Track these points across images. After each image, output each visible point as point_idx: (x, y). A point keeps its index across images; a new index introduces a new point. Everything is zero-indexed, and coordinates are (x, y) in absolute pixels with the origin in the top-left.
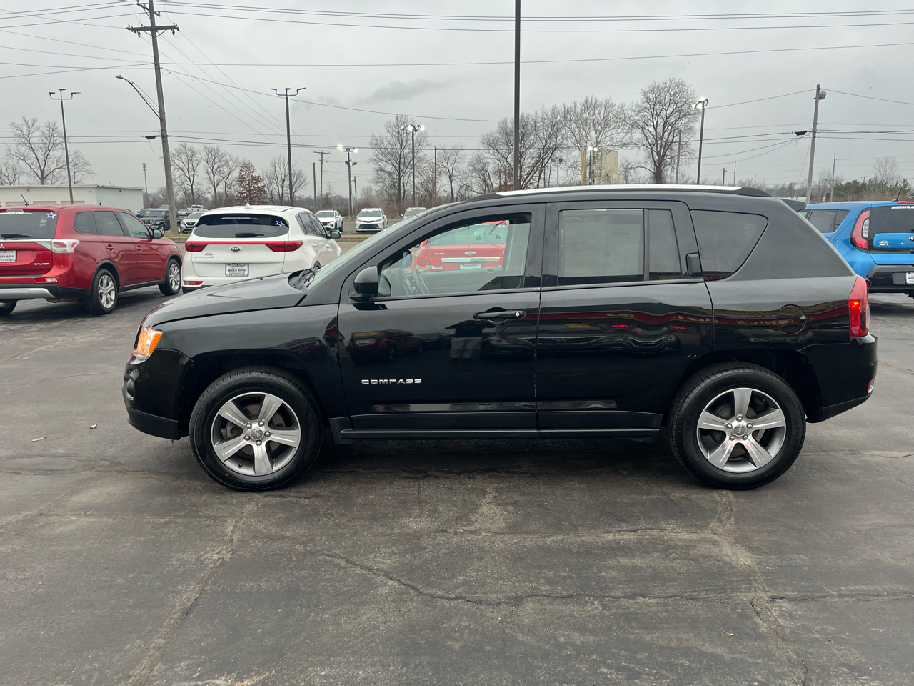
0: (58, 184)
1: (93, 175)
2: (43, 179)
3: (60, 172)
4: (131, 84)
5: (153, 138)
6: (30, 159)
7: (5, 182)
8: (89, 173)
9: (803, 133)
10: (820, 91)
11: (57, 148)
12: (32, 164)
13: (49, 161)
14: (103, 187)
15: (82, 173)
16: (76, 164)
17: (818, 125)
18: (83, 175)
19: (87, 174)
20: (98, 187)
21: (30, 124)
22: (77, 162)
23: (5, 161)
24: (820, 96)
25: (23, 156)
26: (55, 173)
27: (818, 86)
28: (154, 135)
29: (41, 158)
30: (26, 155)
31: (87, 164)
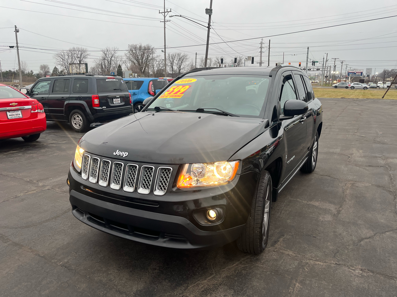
9: (13, 47)
10: (17, 28)
17: (18, 44)
24: (17, 31)
27: (15, 26)
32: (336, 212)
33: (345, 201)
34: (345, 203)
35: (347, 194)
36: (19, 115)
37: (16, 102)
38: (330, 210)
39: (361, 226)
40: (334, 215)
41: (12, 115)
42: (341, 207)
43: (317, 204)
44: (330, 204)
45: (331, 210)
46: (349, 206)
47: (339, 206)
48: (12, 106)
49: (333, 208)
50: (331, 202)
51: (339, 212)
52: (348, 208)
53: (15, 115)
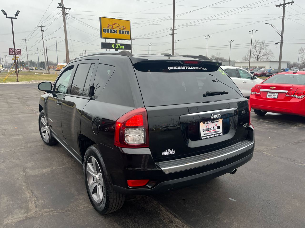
0: (262, 61)
1: (274, 57)
2: (257, 59)
3: (263, 57)
4: (271, 25)
5: (278, 43)
6: (255, 53)
7: (247, 60)
8: (273, 56)
11: (264, 49)
12: (255, 54)
13: (261, 53)
14: (272, 61)
15: (270, 57)
16: (269, 54)
18: (271, 57)
19: (272, 57)
20: (271, 61)
21: (257, 42)
22: (269, 53)
23: (247, 54)
25: (253, 52)
26: (262, 57)
28: (278, 42)
29: (258, 52)
30: (254, 52)
31: (272, 53)
32: (26, 170)
33: (25, 182)
34: (24, 180)
35: (27, 190)
36: (275, 96)
37: (274, 87)
38: (32, 170)
39: (6, 168)
40: (26, 168)
41: (271, 95)
42: (25, 175)
43: (45, 170)
44: (34, 174)
45: (30, 170)
46: (19, 179)
47: (27, 175)
48: (271, 89)
49: (31, 172)
50: (35, 176)
51: (24, 171)
52: (19, 177)
53: (273, 96)
